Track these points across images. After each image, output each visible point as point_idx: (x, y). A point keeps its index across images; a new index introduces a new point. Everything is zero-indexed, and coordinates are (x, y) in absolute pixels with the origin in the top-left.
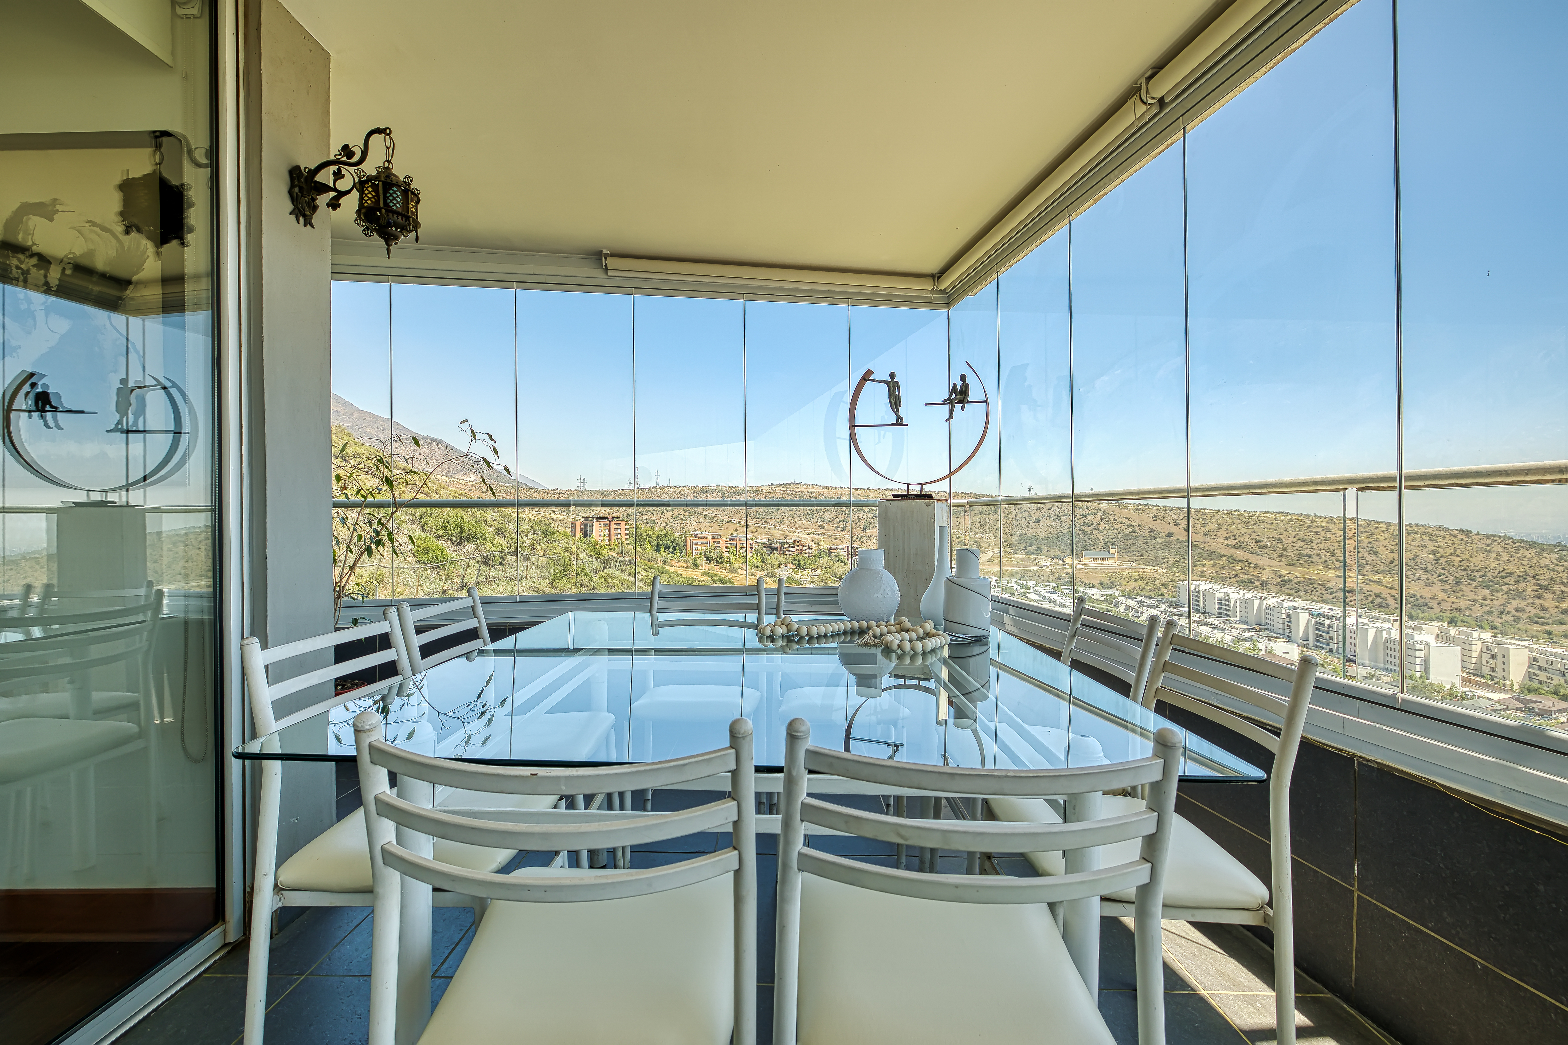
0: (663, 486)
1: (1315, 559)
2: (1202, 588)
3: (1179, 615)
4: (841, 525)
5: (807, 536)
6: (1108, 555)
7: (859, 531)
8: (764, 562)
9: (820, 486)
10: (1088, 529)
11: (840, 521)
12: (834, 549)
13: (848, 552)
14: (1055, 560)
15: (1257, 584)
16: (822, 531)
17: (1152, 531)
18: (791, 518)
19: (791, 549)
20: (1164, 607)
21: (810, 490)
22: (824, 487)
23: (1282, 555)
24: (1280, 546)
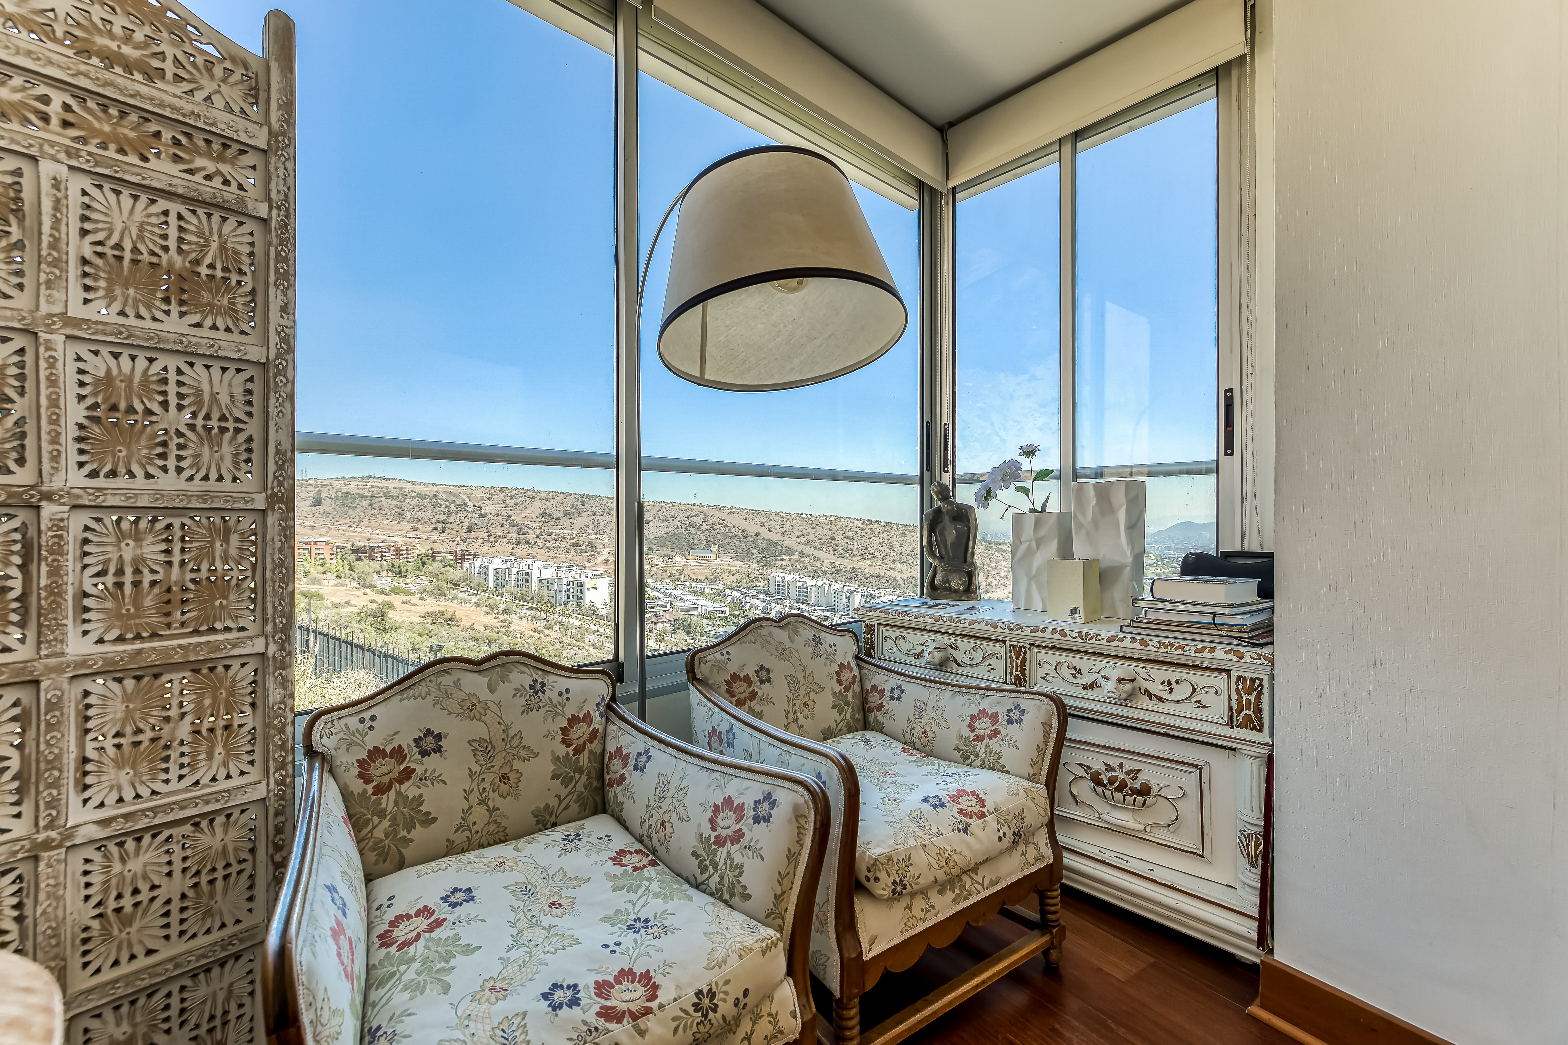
1: (856, 553)
2: (787, 579)
3: (775, 603)
4: (440, 526)
5: (397, 539)
6: (711, 553)
7: (462, 532)
8: (352, 570)
9: (409, 482)
10: (692, 530)
11: (438, 522)
12: (439, 553)
13: (456, 555)
14: (666, 559)
15: (820, 573)
16: (416, 533)
17: (744, 531)
19: (383, 554)
20: (762, 596)
21: (396, 486)
22: (414, 483)
23: (835, 550)
24: (834, 542)
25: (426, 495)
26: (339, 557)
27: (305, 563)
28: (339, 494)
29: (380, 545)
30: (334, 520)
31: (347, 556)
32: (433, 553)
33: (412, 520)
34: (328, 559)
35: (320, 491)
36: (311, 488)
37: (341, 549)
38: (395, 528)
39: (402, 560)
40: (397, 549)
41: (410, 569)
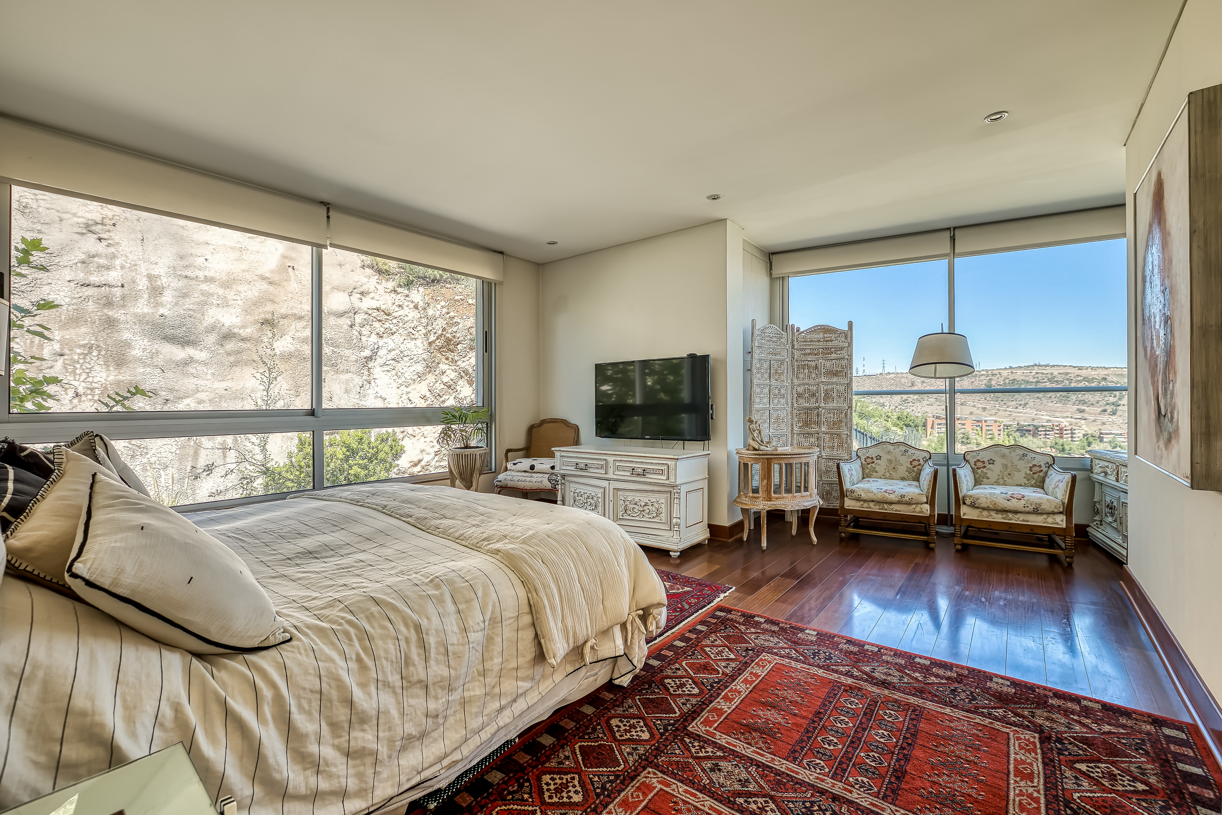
0: (889, 373)
4: (1110, 409)
9: (1075, 367)
11: (1107, 404)
12: (1107, 434)
18: (1039, 400)
19: (1048, 433)
21: (1061, 371)
22: (1080, 368)
25: (1093, 379)
26: (1005, 433)
27: (977, 437)
28: (1007, 381)
29: (1044, 424)
30: (1002, 403)
31: (1012, 433)
32: (1101, 433)
33: (1077, 402)
34: (996, 434)
35: (990, 379)
36: (983, 378)
37: (1007, 427)
38: (1060, 410)
39: (1067, 438)
40: (1061, 429)
41: (1074, 447)
